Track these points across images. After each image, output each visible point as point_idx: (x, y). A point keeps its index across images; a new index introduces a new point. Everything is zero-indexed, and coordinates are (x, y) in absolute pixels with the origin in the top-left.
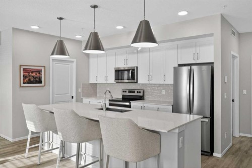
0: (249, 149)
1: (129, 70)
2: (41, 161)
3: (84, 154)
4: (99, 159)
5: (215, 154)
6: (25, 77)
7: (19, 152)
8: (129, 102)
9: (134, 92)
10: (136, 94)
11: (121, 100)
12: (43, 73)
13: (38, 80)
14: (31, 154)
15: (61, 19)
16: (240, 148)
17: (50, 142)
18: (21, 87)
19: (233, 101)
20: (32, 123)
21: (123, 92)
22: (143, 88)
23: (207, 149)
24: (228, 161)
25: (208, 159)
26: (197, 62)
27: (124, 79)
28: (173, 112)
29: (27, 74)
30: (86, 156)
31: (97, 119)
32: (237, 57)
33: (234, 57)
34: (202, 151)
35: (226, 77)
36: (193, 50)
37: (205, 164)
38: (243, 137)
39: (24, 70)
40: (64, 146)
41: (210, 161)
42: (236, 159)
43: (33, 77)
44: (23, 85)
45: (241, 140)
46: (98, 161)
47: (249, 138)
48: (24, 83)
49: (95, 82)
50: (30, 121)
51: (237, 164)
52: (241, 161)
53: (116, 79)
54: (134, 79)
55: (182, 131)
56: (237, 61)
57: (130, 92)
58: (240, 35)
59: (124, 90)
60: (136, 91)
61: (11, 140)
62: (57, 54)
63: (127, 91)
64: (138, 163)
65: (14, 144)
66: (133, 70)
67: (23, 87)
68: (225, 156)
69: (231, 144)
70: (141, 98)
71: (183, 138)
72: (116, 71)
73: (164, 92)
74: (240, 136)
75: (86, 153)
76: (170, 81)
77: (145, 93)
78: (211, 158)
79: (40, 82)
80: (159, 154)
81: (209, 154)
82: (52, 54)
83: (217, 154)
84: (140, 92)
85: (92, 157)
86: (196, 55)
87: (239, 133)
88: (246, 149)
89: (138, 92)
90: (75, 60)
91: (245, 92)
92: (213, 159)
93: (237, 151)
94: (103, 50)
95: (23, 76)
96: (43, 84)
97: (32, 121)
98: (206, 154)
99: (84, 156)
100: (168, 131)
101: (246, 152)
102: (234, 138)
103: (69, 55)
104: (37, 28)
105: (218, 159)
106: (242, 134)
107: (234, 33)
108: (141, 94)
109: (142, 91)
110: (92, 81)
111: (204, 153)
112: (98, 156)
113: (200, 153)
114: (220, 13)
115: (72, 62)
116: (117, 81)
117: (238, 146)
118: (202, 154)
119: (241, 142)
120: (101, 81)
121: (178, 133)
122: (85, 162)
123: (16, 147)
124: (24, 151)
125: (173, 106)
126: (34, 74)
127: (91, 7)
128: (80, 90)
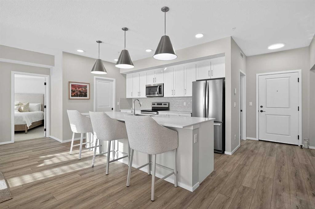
0: (255, 149)
1: (157, 86)
2: (82, 157)
3: (117, 151)
4: (128, 155)
5: (226, 153)
6: (73, 91)
7: (65, 150)
8: (157, 112)
9: (161, 104)
10: (163, 106)
11: (151, 110)
12: (88, 89)
13: (84, 94)
14: (75, 152)
15: (100, 42)
16: (247, 148)
17: (91, 142)
18: (69, 99)
19: (241, 111)
20: (75, 126)
21: (153, 104)
22: (168, 101)
23: (220, 148)
24: (237, 158)
25: (220, 156)
26: (212, 78)
27: (155, 94)
28: (192, 116)
29: (74, 89)
30: (118, 153)
31: (124, 120)
32: (245, 75)
33: (242, 75)
34: (214, 150)
35: (235, 89)
36: (208, 68)
37: (218, 160)
38: (249, 140)
39: (72, 86)
40: (101, 145)
41: (222, 158)
42: (244, 156)
43: (80, 91)
44: (71, 98)
45: (248, 142)
46: (127, 156)
47: (254, 141)
48: (72, 96)
49: (131, 97)
50: (73, 124)
51: (245, 160)
52: (248, 158)
53: (146, 94)
54: (161, 94)
55: (196, 128)
56: (244, 79)
57: (158, 104)
58: (247, 58)
59: (154, 103)
60: (163, 104)
61: (61, 141)
62: (96, 70)
63: (156, 104)
64: (157, 155)
65: (63, 144)
66: (160, 86)
67: (71, 99)
68: (235, 154)
69: (239, 145)
70: (167, 109)
71: (198, 135)
72: (147, 87)
73: (185, 104)
74: (247, 140)
75: (118, 150)
76: (190, 94)
77: (170, 106)
78: (222, 155)
79: (86, 96)
80: (177, 149)
81: (221, 152)
82: (93, 70)
83: (228, 152)
84: (166, 104)
85: (123, 153)
86: (211, 72)
87: (246, 137)
88: (252, 149)
89: (164, 104)
90: (114, 80)
91: (251, 104)
92: (225, 156)
93: (245, 150)
94: (133, 65)
95: (72, 90)
96: (88, 97)
97: (75, 124)
98: (218, 152)
99: (117, 153)
100: (183, 127)
101: (252, 151)
102: (242, 140)
103: (106, 72)
104: (82, 51)
105: (228, 156)
106: (248, 138)
107: (242, 55)
108: (167, 106)
109: (167, 104)
110: (128, 96)
111: (216, 151)
112: (127, 152)
113: (213, 151)
114: (230, 36)
115: (112, 81)
116: (148, 95)
117: (245, 147)
118: (214, 152)
119: (248, 144)
120: (135, 96)
121: (193, 130)
122: (118, 157)
123: (64, 146)
124: (69, 150)
125: (191, 113)
126: (80, 89)
127: (123, 29)
128: (118, 103)
